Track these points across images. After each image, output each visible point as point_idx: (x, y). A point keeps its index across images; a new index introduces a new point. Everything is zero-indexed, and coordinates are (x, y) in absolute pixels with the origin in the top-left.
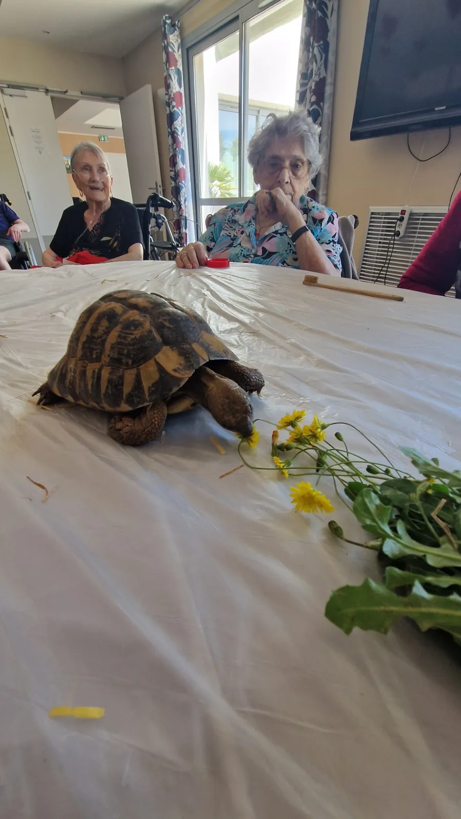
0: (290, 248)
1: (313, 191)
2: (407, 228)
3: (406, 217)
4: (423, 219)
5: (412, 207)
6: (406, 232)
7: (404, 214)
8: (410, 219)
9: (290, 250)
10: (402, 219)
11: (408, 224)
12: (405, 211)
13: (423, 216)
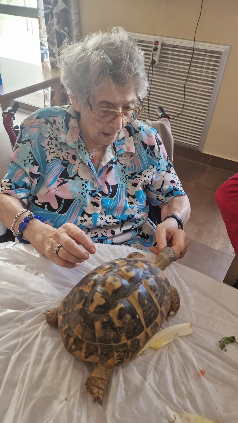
0: (125, 175)
1: (65, 9)
2: (160, 57)
3: (159, 47)
4: (173, 51)
5: (163, 38)
6: (160, 61)
7: (158, 45)
8: (162, 49)
9: (126, 176)
10: (156, 49)
11: (161, 53)
12: (158, 42)
13: (172, 47)
